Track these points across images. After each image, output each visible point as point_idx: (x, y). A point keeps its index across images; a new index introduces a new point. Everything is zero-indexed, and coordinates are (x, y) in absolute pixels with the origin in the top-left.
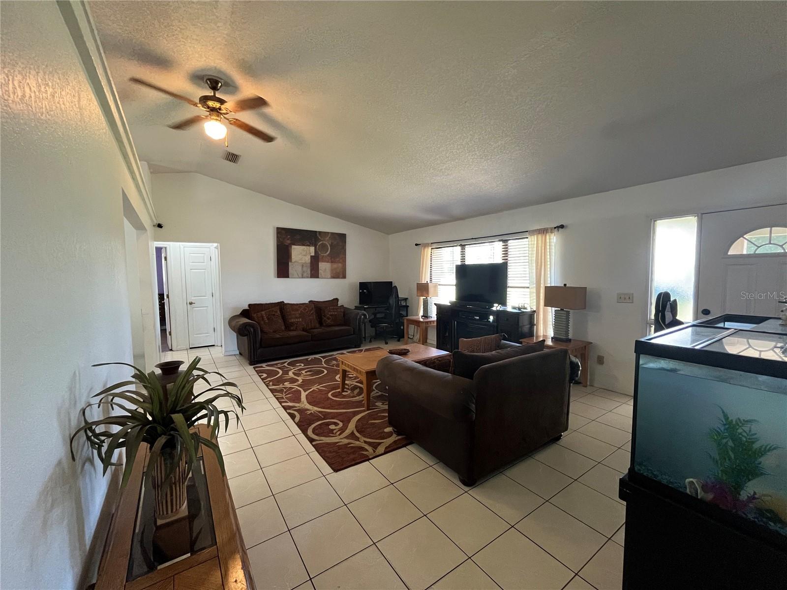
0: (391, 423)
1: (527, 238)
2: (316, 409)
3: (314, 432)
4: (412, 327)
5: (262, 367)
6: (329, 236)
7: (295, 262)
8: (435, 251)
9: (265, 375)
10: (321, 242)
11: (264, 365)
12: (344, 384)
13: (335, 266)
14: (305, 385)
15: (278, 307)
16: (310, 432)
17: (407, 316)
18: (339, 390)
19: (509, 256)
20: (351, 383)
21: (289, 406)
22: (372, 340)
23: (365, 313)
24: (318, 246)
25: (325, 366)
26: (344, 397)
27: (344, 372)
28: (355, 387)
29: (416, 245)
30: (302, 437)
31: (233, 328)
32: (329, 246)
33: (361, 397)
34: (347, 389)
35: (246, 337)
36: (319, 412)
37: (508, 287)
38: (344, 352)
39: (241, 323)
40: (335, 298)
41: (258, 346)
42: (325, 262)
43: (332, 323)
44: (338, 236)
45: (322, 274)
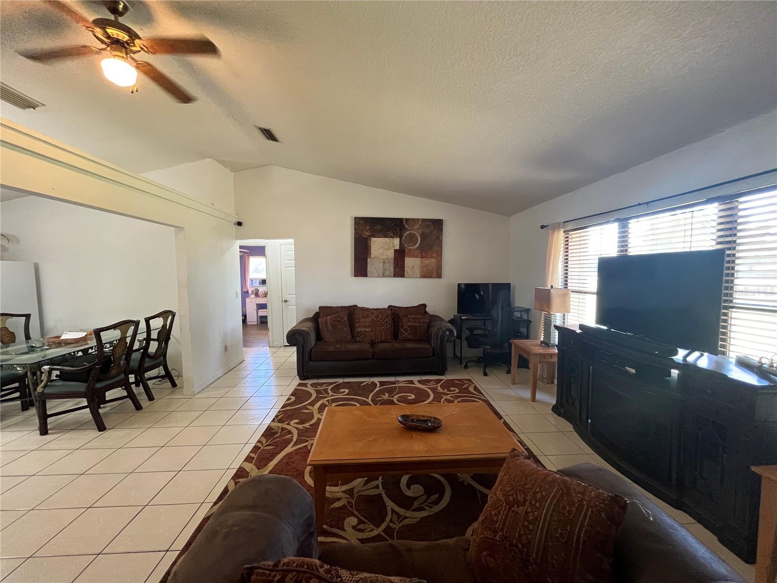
5: (306, 385)
6: (419, 224)
7: (375, 257)
8: (574, 235)
9: (293, 400)
10: (408, 232)
11: (311, 382)
13: (427, 261)
15: (346, 312)
17: (527, 337)
22: (468, 364)
23: (452, 328)
24: (404, 238)
29: (542, 227)
32: (418, 236)
38: (416, 379)
40: (422, 303)
41: (307, 358)
42: (413, 256)
43: (410, 337)
44: (433, 223)
45: (409, 272)
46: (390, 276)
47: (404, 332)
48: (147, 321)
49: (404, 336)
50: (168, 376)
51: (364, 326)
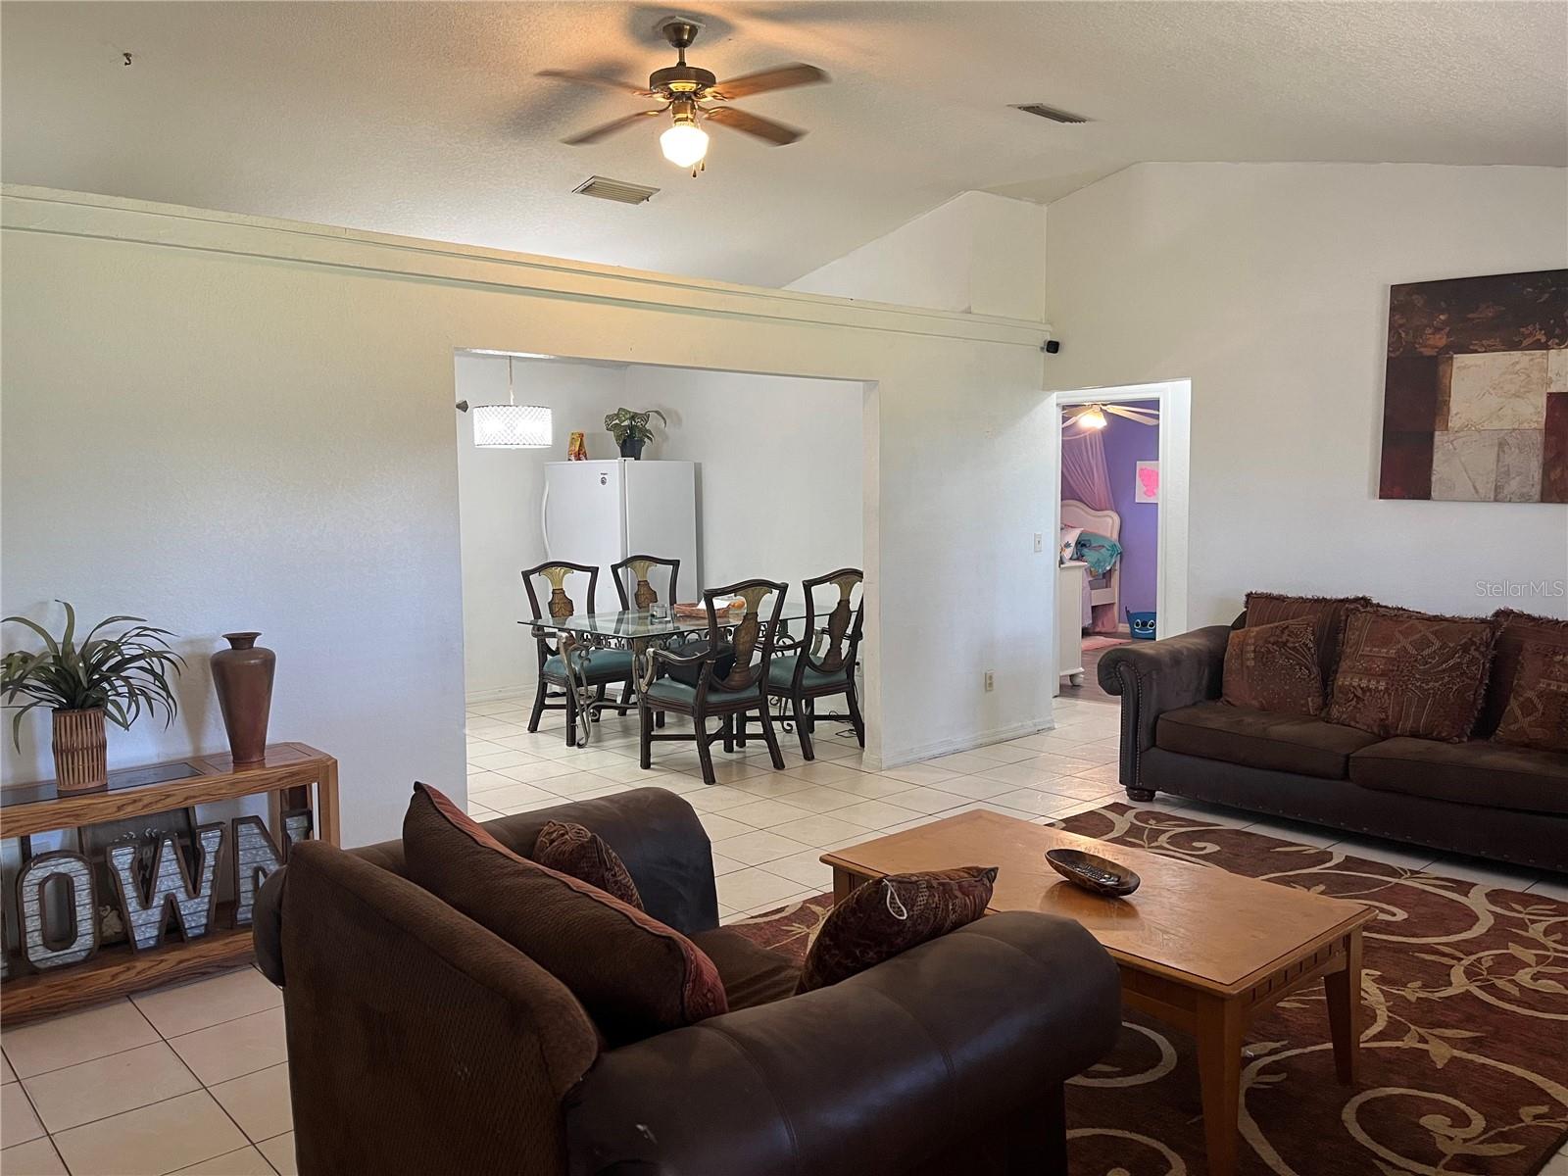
7: (1466, 427)
15: (1314, 618)
41: (1143, 738)
46: (1525, 499)
47: (1518, 712)
48: (808, 586)
49: (1516, 727)
50: (855, 719)
51: (1368, 673)
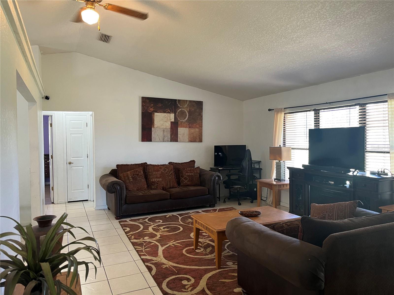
0: (240, 283)
1: (386, 101)
2: (171, 263)
3: (168, 285)
4: (265, 190)
5: (126, 221)
6: (187, 104)
7: (157, 127)
8: (288, 116)
9: (128, 229)
10: (180, 109)
11: (128, 220)
12: (197, 241)
13: (193, 130)
14: (163, 240)
15: (142, 168)
16: (164, 286)
17: (260, 179)
18: (193, 247)
19: (367, 120)
20: (205, 241)
21: (147, 259)
22: (225, 200)
23: (219, 174)
24: (177, 113)
25: (182, 223)
26: (197, 254)
27: (198, 230)
28: (208, 246)
30: (157, 290)
31: (103, 186)
32: (187, 112)
33: (213, 255)
34: (200, 246)
35: (113, 194)
36: (174, 267)
37: (367, 152)
38: (200, 210)
39: (110, 181)
40: (192, 160)
42: (184, 127)
43: (189, 183)
44: (196, 103)
45: (181, 138)
46: (168, 141)
47: (184, 180)
49: (184, 183)
51: (157, 177)
